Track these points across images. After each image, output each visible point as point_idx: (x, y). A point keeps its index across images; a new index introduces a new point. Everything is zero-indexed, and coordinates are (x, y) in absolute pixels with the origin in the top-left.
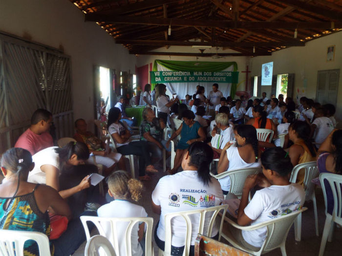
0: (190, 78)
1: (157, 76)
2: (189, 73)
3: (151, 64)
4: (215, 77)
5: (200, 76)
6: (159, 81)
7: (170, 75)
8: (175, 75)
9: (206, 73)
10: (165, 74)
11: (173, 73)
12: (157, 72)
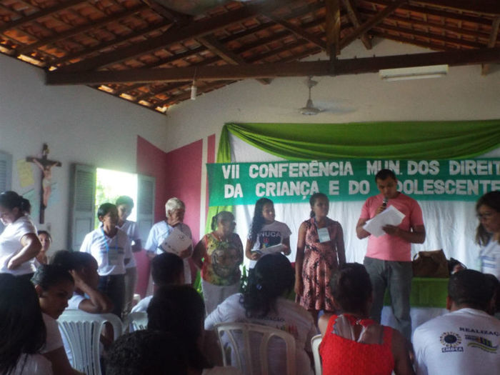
0: (351, 183)
1: (231, 181)
2: (348, 165)
3: (212, 139)
4: (455, 178)
6: (236, 196)
7: (276, 176)
8: (296, 175)
9: (415, 163)
10: (258, 171)
11: (288, 168)
12: (229, 167)
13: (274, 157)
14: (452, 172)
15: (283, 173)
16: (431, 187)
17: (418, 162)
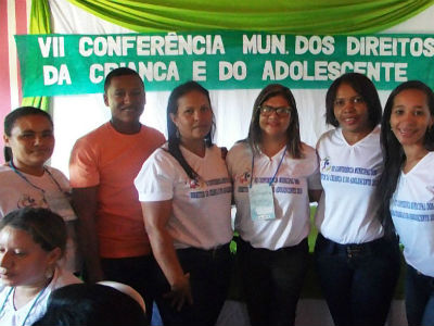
0: (223, 64)
1: (51, 61)
2: (218, 39)
4: (353, 59)
5: (274, 57)
6: (61, 83)
7: (119, 54)
8: (146, 53)
9: (304, 39)
10: (92, 46)
11: (135, 43)
12: (49, 39)
13: (111, 26)
14: (350, 52)
15: (129, 50)
16: (324, 71)
17: (308, 37)
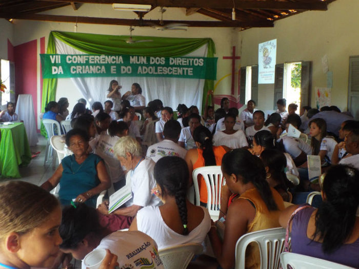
0: (122, 67)
1: (55, 64)
2: (121, 58)
3: (43, 40)
4: (172, 66)
5: (142, 65)
6: (59, 73)
7: (82, 62)
8: (93, 62)
9: (154, 59)
10: (71, 59)
11: (88, 58)
12: (54, 56)
13: (78, 52)
14: (171, 63)
15: (86, 61)
16: (161, 70)
17: (155, 58)
